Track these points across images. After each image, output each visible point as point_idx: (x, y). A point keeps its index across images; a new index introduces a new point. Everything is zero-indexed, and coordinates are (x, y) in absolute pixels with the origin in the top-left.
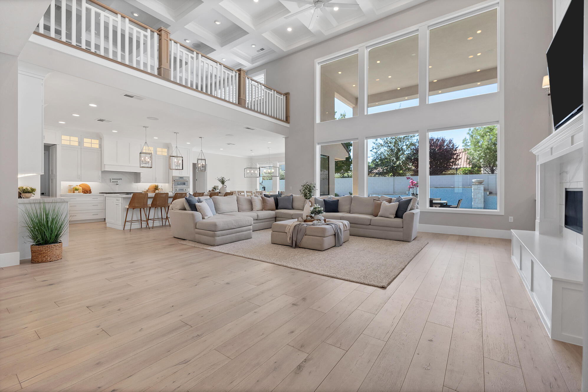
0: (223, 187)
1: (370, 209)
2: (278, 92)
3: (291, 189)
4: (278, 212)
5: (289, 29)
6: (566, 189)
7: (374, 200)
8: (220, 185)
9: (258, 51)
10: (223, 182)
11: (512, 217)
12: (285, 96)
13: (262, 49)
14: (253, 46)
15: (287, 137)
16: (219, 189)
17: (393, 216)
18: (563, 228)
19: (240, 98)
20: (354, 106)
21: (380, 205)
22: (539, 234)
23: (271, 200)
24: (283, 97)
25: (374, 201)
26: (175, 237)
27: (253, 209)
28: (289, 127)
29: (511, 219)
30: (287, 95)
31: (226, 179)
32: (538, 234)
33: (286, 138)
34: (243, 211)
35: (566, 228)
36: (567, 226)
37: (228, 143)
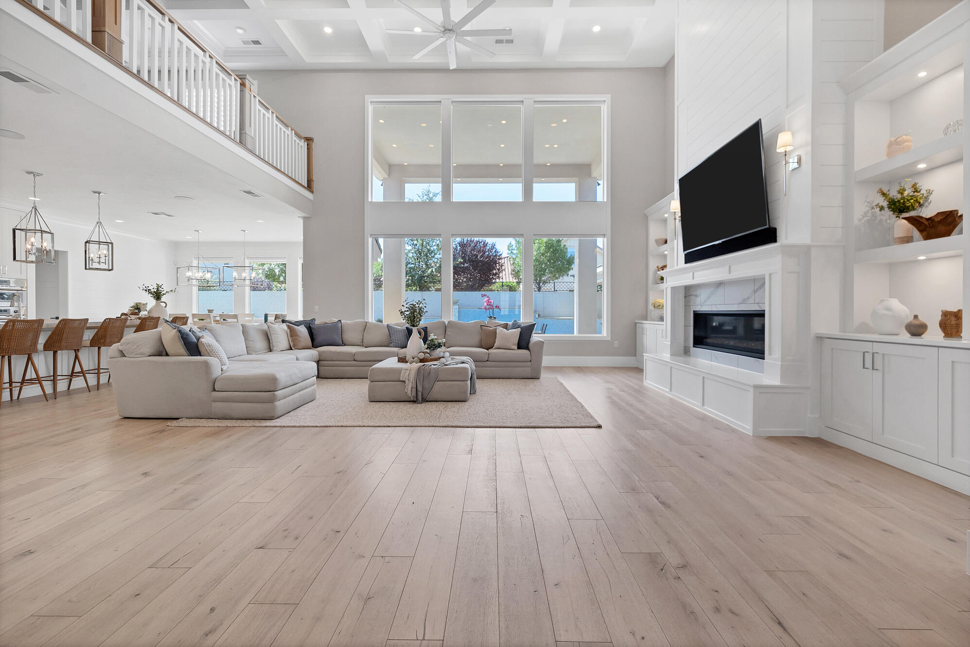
0: (157, 305)
1: (476, 339)
2: (297, 134)
3: (318, 311)
4: (323, 352)
5: (328, 30)
6: (694, 311)
7: (481, 326)
8: (150, 302)
9: (245, 43)
10: (157, 295)
11: (617, 342)
12: (306, 143)
13: (257, 42)
14: (240, 31)
15: (307, 216)
16: (148, 310)
17: (516, 347)
18: (691, 348)
19: (243, 132)
20: (387, 177)
21: (494, 333)
22: (671, 355)
23: (303, 330)
24: (303, 144)
25: (481, 328)
26: (125, 418)
27: (274, 348)
28: (312, 199)
29: (616, 344)
30: (309, 140)
31: (165, 288)
32: (669, 356)
33: (306, 219)
34: (256, 352)
35: (694, 348)
36: (696, 346)
37: (154, 212)
